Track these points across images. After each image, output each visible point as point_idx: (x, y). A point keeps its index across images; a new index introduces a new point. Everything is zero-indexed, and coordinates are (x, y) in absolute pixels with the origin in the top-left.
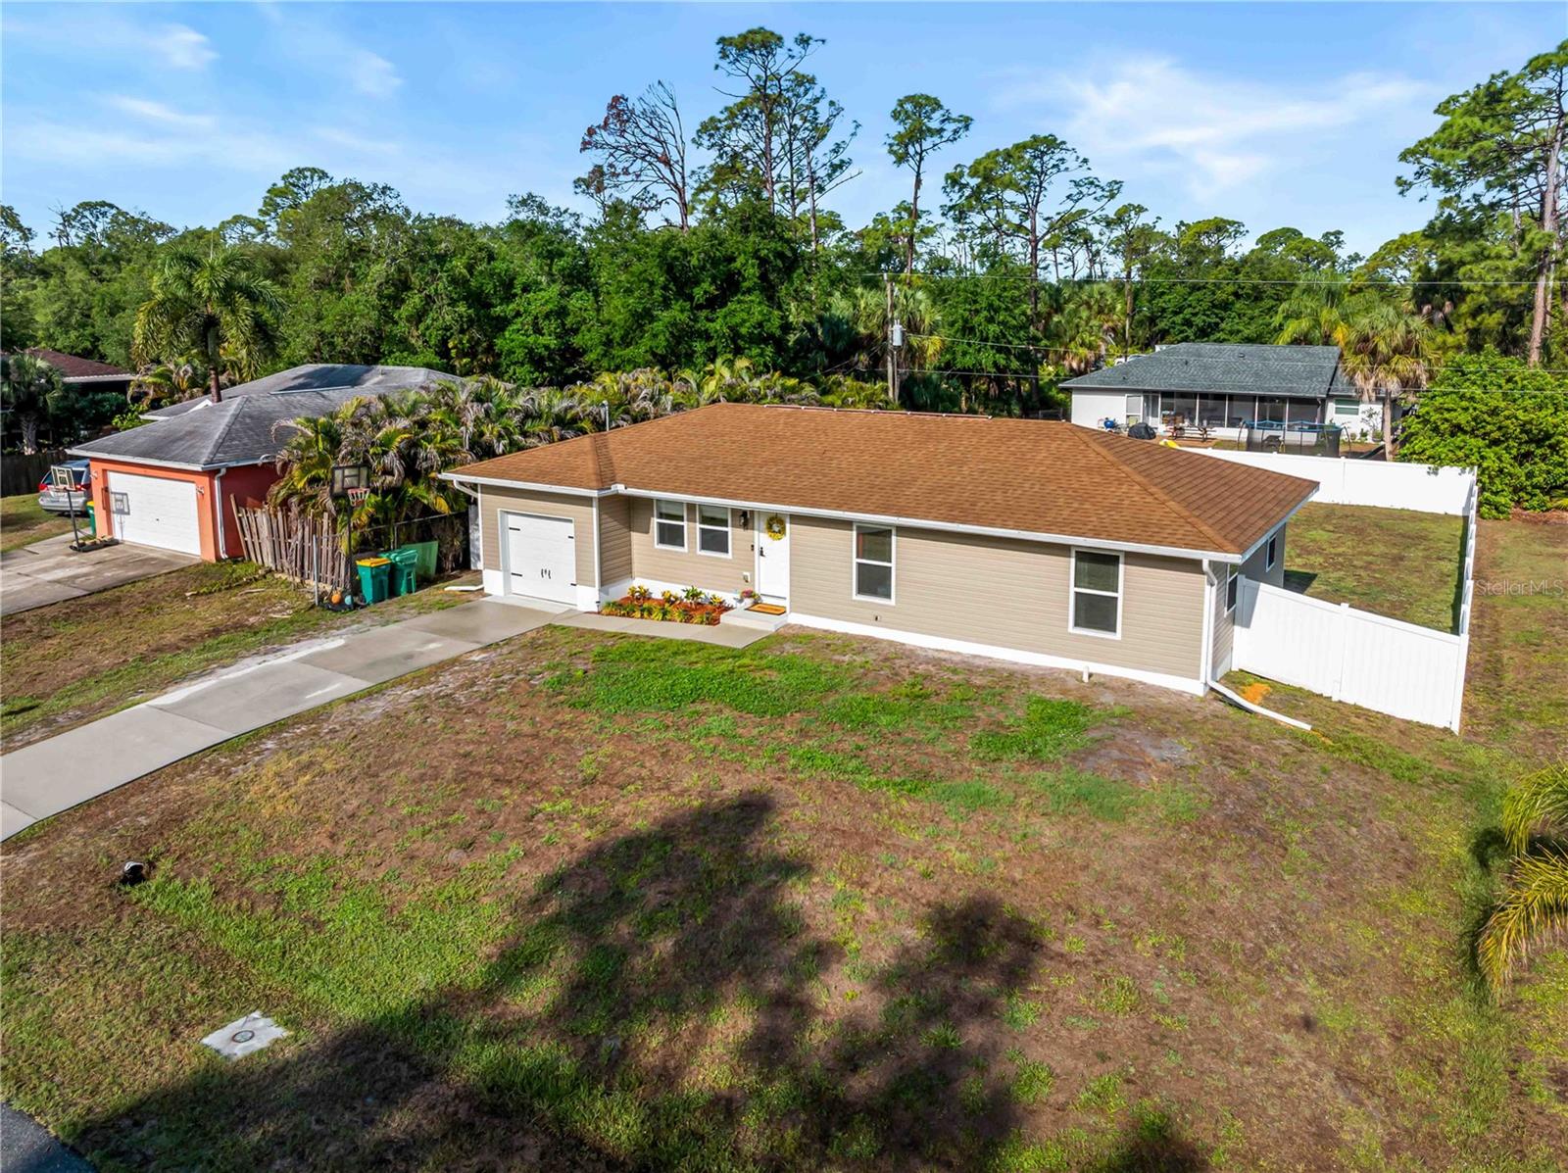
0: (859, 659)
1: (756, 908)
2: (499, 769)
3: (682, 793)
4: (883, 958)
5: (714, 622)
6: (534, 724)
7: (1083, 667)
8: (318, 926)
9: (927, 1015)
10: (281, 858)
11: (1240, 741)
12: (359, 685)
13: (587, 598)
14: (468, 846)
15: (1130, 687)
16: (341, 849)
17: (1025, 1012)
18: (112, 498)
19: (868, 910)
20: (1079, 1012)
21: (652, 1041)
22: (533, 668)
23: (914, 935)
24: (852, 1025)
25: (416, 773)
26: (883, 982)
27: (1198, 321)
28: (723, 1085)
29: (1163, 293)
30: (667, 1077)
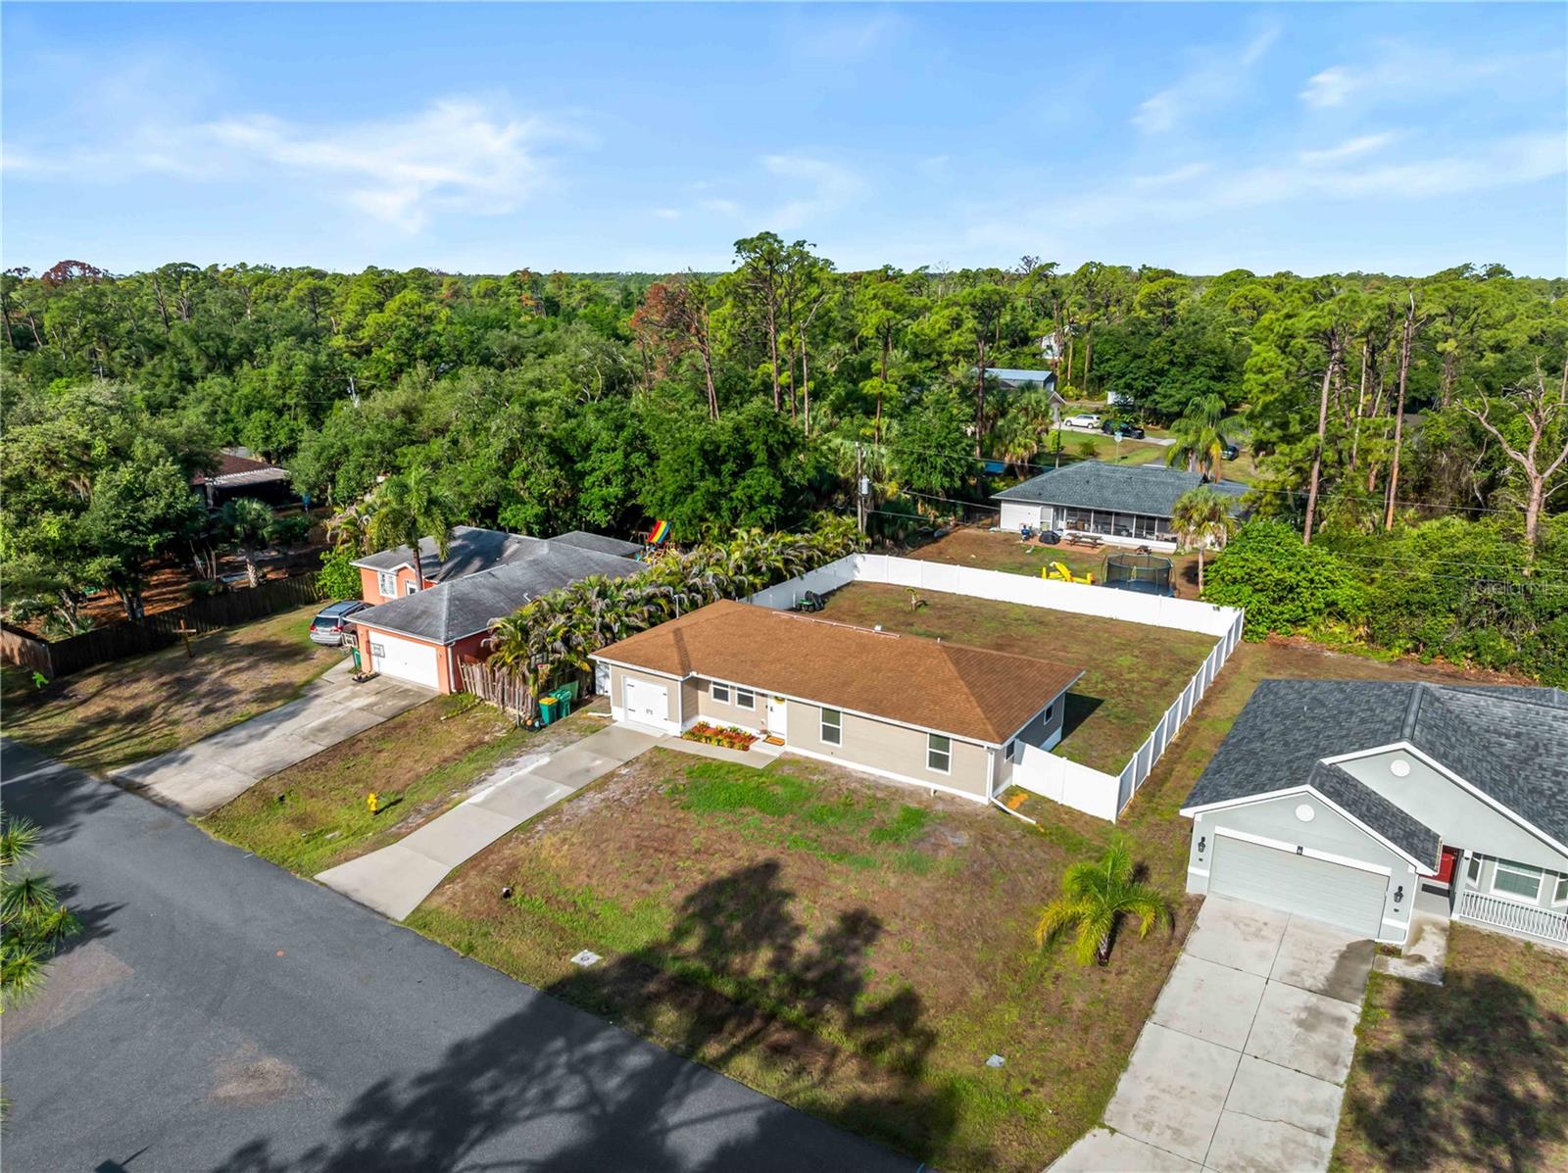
0: (822, 778)
1: (775, 911)
2: (656, 844)
3: (740, 859)
4: (821, 931)
5: (746, 748)
6: (666, 819)
7: (933, 786)
8: (596, 916)
9: (836, 952)
10: (569, 886)
11: (994, 832)
12: (569, 791)
13: (675, 729)
14: (650, 882)
15: (953, 798)
16: (594, 882)
17: (871, 951)
18: (372, 646)
19: (817, 913)
20: (890, 952)
21: (737, 961)
22: (656, 781)
23: (833, 923)
24: (809, 956)
25: (618, 845)
26: (820, 941)
27: (1138, 384)
28: (763, 975)
29: (1109, 359)
30: (743, 972)
